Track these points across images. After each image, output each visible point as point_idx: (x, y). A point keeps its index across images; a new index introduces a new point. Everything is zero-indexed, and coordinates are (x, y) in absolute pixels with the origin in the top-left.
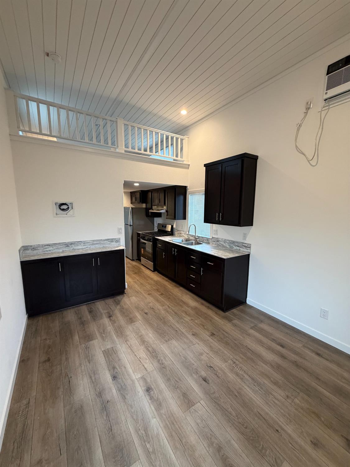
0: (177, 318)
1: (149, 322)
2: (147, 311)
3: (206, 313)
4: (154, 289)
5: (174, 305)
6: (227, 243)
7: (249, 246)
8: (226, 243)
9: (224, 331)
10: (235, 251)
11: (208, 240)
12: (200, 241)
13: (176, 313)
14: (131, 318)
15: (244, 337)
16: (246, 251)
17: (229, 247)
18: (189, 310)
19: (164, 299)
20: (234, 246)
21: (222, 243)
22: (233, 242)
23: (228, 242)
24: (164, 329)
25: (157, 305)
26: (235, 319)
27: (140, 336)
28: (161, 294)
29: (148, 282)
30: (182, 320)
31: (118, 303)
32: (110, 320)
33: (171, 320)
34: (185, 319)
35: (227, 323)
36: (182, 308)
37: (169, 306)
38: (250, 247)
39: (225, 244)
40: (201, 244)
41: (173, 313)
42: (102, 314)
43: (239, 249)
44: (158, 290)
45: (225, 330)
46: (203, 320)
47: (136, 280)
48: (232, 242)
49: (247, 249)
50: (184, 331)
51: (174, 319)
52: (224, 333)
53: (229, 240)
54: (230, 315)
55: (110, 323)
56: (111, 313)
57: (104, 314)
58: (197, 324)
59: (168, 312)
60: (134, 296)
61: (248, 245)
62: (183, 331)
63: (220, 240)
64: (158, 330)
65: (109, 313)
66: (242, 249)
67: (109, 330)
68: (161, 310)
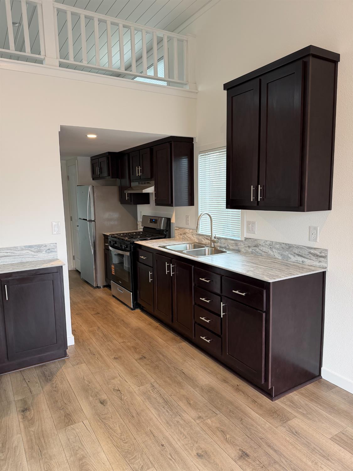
0: (167, 414)
1: (105, 424)
2: (106, 398)
3: (231, 403)
4: (128, 346)
5: (165, 382)
6: (275, 248)
7: (323, 254)
8: (274, 250)
9: (269, 446)
10: (294, 265)
11: (236, 245)
12: (220, 247)
13: (166, 402)
14: (68, 414)
15: (316, 463)
16: (318, 264)
17: (280, 258)
18: (196, 394)
19: (146, 370)
20: (291, 254)
21: (265, 249)
22: (290, 247)
23: (278, 246)
24: (135, 441)
25: (129, 383)
26: (296, 417)
27: (80, 459)
28: (141, 359)
29: (119, 331)
30: (178, 418)
31: (48, 378)
32: (24, 417)
33: (154, 419)
34: (185, 416)
35: (277, 428)
36: (182, 390)
37: (155, 384)
38: (325, 257)
39: (272, 250)
40: (222, 252)
41: (161, 401)
42: (9, 403)
43: (302, 262)
44: (135, 348)
45: (272, 445)
46: (224, 418)
47: (96, 328)
48: (287, 247)
49: (320, 262)
50: (178, 445)
51: (159, 416)
52: (271, 452)
53: (280, 244)
54: (285, 407)
55: (22, 426)
56: (29, 403)
57: (13, 402)
58: (209, 427)
59: (149, 398)
60: (85, 363)
61: (321, 253)
62: (176, 446)
63: (261, 243)
64: (122, 443)
65: (24, 401)
66: (309, 261)
67: (16, 443)
68: (135, 394)
